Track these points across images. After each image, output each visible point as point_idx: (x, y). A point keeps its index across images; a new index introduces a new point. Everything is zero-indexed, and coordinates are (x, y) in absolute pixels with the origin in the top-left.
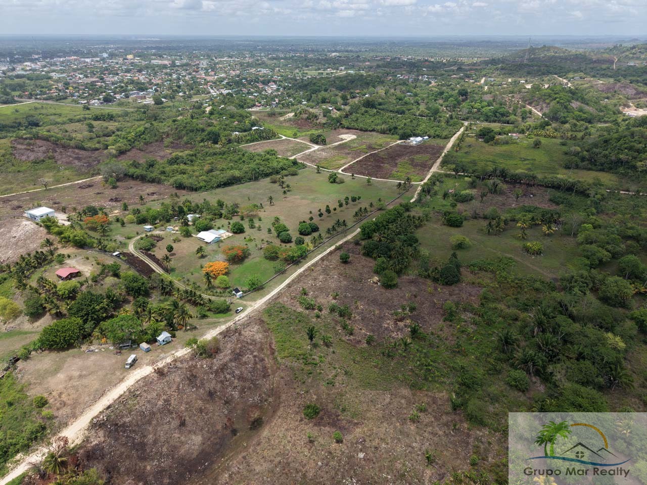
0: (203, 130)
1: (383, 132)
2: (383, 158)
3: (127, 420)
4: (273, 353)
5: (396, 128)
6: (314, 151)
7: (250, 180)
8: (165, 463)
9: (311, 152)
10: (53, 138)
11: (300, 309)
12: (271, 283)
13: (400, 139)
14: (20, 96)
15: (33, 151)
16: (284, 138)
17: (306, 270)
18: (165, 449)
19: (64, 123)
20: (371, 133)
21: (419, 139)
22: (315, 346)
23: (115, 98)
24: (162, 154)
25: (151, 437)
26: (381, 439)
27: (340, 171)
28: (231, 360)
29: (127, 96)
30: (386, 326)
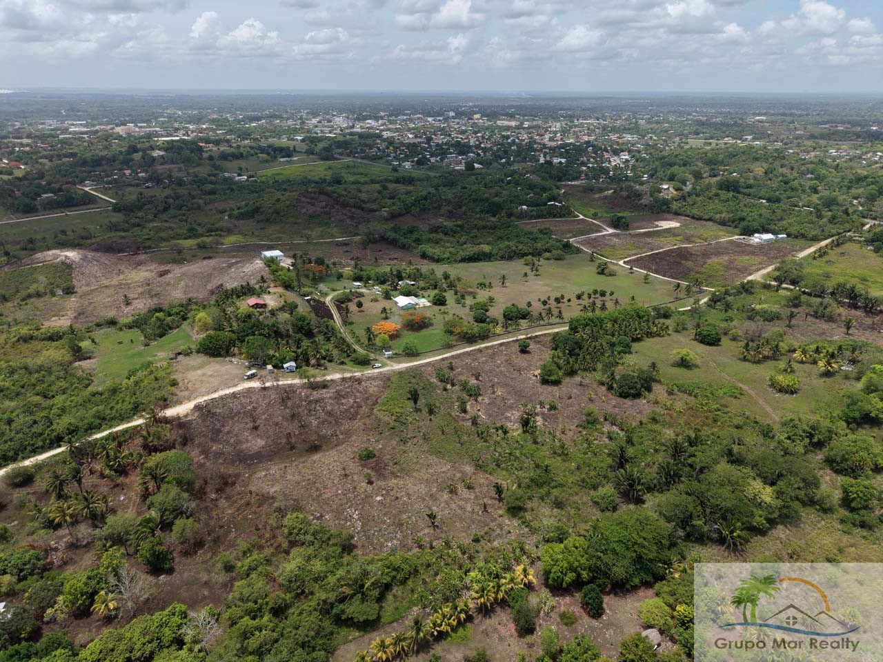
0: (487, 200)
1: (723, 223)
2: (691, 254)
3: (218, 411)
4: (374, 405)
5: (742, 219)
6: (604, 236)
7: (503, 258)
8: (228, 449)
9: (598, 236)
10: (336, 195)
11: (434, 380)
12: (430, 354)
13: (741, 235)
14: (341, 154)
15: (313, 205)
16: (581, 217)
17: (475, 350)
18: (232, 440)
19: (365, 183)
20: (705, 223)
21: (769, 236)
22: (418, 410)
23: (430, 161)
24: (433, 222)
25: (227, 428)
26: (408, 494)
27: (621, 263)
28: (330, 398)
29: (442, 159)
30: (509, 415)
